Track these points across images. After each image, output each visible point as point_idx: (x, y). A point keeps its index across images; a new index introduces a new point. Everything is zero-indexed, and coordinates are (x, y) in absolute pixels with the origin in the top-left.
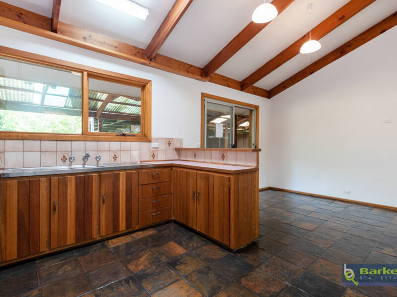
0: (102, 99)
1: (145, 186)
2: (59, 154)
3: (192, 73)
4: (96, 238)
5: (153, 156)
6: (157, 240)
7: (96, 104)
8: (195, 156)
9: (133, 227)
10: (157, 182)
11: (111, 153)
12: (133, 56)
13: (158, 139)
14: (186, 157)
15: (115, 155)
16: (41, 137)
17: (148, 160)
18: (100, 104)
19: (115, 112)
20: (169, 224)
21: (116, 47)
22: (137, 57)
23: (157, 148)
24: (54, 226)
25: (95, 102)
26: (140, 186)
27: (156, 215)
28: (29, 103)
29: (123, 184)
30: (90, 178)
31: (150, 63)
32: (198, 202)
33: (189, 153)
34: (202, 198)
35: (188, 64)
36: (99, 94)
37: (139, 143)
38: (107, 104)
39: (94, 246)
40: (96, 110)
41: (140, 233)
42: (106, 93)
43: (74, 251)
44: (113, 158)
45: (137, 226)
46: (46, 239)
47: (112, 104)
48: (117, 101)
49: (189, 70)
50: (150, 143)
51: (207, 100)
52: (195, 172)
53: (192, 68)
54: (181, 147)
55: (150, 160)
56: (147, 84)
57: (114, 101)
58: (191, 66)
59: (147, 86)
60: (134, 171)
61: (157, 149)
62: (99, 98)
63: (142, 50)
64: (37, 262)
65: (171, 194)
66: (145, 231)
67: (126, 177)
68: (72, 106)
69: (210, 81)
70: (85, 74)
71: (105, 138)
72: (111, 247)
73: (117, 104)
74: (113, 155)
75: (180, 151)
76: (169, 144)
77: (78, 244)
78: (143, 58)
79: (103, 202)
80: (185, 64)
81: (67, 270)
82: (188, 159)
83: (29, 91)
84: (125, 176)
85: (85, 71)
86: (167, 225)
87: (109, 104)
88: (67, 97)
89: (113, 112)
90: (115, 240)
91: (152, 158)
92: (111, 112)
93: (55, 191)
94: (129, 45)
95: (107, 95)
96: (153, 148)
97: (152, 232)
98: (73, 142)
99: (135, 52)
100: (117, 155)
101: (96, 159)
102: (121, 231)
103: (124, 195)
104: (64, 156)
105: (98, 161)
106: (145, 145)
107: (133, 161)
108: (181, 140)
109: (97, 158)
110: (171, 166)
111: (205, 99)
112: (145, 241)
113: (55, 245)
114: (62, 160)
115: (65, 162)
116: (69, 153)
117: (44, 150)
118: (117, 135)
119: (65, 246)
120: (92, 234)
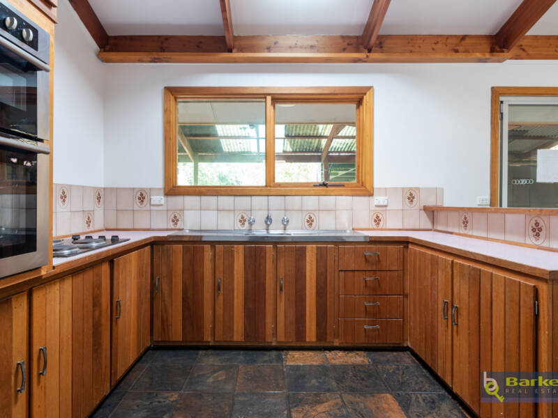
0: (325, 135)
1: (351, 274)
2: (237, 213)
3: (467, 51)
4: (271, 342)
5: (377, 220)
6: (363, 379)
7: (319, 143)
8: (465, 223)
9: (328, 340)
10: (374, 269)
11: (304, 213)
12: (341, 52)
13: (386, 191)
14: (447, 225)
15: (310, 217)
16: (217, 191)
17: (367, 227)
18: (324, 142)
19: (347, 152)
20: (401, 353)
21: (312, 47)
22: (347, 52)
23: (386, 206)
24: (220, 311)
25: (317, 140)
26: (342, 274)
27: (374, 330)
28: (247, 152)
29: (311, 264)
30: (263, 251)
31: (367, 56)
32: (455, 327)
33: (454, 217)
34: (463, 320)
35: (456, 36)
36: (321, 127)
37: (350, 198)
38: (331, 141)
39: (268, 353)
40: (321, 152)
41: (340, 354)
42: (331, 123)
43: (242, 352)
44: (308, 221)
45: (337, 340)
46: (211, 326)
47: (337, 140)
48: (343, 135)
49: (458, 48)
50: (371, 198)
51: (507, 100)
52: (450, 259)
53: (467, 41)
54: (439, 204)
55: (371, 227)
56: (365, 94)
57: (340, 134)
58: (464, 37)
59: (365, 97)
60: (332, 247)
61: (384, 208)
62: (322, 135)
63: (357, 37)
64: (201, 352)
65: (406, 296)
66: (350, 354)
67: (317, 254)
68: (291, 150)
69: (517, 57)
70: (269, 98)
71: (297, 191)
72: (288, 364)
73: (347, 140)
74: (307, 218)
75: (435, 213)
76: (411, 198)
77: (248, 344)
78: (357, 50)
79: (281, 289)
80: (448, 37)
81: (220, 379)
82: (450, 230)
83: (245, 137)
84: (315, 251)
85: (269, 94)
86: (395, 353)
87: (334, 140)
88: (284, 139)
89: (344, 152)
90: (297, 354)
91: (374, 223)
92: (341, 152)
93: (220, 264)
94: (334, 36)
95: (332, 126)
96: (377, 206)
97: (362, 359)
98: (253, 198)
99: (345, 45)
100: (313, 217)
101: (283, 223)
102: (309, 342)
103: (314, 284)
104: (243, 217)
106: (361, 201)
107: (339, 227)
108: (438, 192)
109: (283, 220)
110: (405, 243)
111: (501, 98)
112: (341, 373)
113: (220, 337)
114: (240, 221)
115: (243, 224)
116: (249, 212)
117: (220, 208)
118: (315, 186)
119: (231, 341)
120: (265, 335)
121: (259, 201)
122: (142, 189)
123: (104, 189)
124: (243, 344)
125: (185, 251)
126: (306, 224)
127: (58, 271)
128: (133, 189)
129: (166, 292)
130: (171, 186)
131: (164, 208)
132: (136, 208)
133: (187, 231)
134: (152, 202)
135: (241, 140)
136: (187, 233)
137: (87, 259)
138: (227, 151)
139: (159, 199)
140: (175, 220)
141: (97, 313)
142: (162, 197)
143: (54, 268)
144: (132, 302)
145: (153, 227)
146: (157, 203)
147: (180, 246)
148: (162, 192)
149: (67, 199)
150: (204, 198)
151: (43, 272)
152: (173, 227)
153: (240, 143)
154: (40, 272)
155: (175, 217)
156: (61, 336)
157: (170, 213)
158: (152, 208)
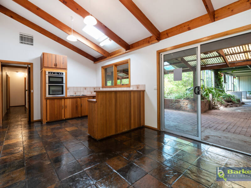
123: (96, 87)
130: (103, 86)
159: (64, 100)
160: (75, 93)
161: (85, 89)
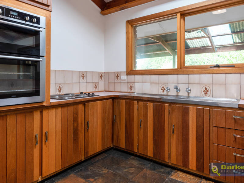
2: (160, 85)
4: (168, 163)
11: (202, 86)
15: (206, 89)
16: (150, 73)
24: (141, 137)
26: (215, 129)
30: (163, 107)
44: (204, 91)
60: (207, 109)
68: (240, 41)
70: (179, 15)
72: (171, 177)
74: (204, 89)
77: (156, 160)
79: (173, 132)
81: (130, 171)
84: (196, 111)
85: (178, 12)
88: (232, 34)
93: (141, 112)
100: (208, 89)
104: (163, 87)
105: (189, 93)
113: (141, 152)
114: (162, 89)
115: (164, 91)
116: (167, 84)
117: (152, 82)
118: (211, 67)
119: (147, 155)
120: (164, 157)
121: (173, 78)
122: (118, 72)
123: (104, 72)
124: (153, 159)
125: (126, 103)
126: (203, 93)
127: (53, 104)
128: (114, 72)
129: (118, 123)
130: (129, 71)
131: (126, 81)
132: (116, 81)
133: (136, 94)
134: (122, 79)
135: (200, 40)
136: (135, 95)
137: (68, 101)
138: (193, 47)
139: (124, 77)
140: (131, 88)
141: (75, 125)
142: (126, 76)
143: (51, 103)
144: (98, 124)
145: (122, 91)
146: (123, 79)
147: (124, 101)
148: (126, 74)
149: (85, 77)
150: (144, 76)
151: (44, 104)
152: (130, 91)
153: (200, 41)
154: (43, 104)
155: (131, 86)
156: (56, 130)
157: (129, 84)
158: (122, 81)
159: (41, 113)
160: (60, 89)
161: (83, 76)
